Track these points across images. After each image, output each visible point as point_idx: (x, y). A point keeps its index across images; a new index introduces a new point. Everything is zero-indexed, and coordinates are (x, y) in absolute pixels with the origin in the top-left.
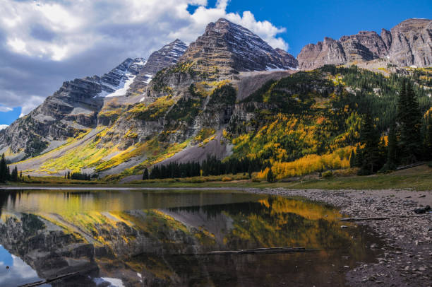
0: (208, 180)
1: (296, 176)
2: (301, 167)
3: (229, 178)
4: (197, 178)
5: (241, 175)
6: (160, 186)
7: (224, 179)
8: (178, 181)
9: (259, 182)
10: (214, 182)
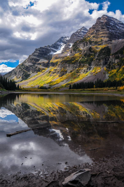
0: (97, 90)
3: (107, 89)
4: (93, 89)
5: (112, 88)
6: (76, 92)
7: (104, 89)
8: (84, 90)
9: (120, 91)
10: (100, 91)
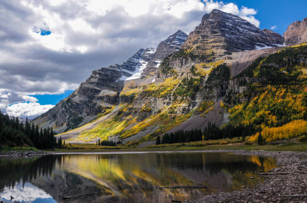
0: (208, 144)
1: (283, 139)
2: (288, 131)
3: (226, 142)
4: (200, 143)
5: (236, 139)
6: (169, 150)
7: (221, 143)
8: (184, 145)
9: (251, 144)
10: (212, 146)
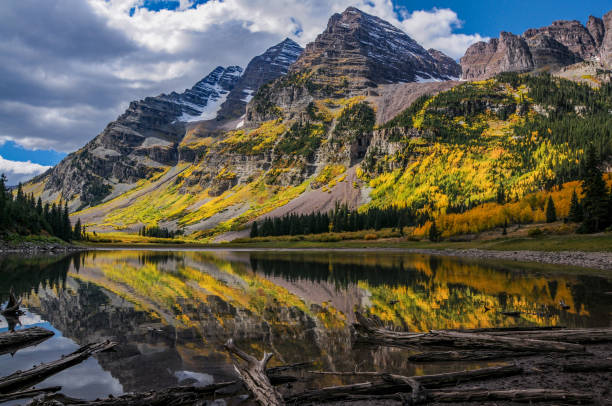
0: (344, 239)
1: (469, 233)
3: (375, 236)
7: (366, 236)
10: (353, 241)
